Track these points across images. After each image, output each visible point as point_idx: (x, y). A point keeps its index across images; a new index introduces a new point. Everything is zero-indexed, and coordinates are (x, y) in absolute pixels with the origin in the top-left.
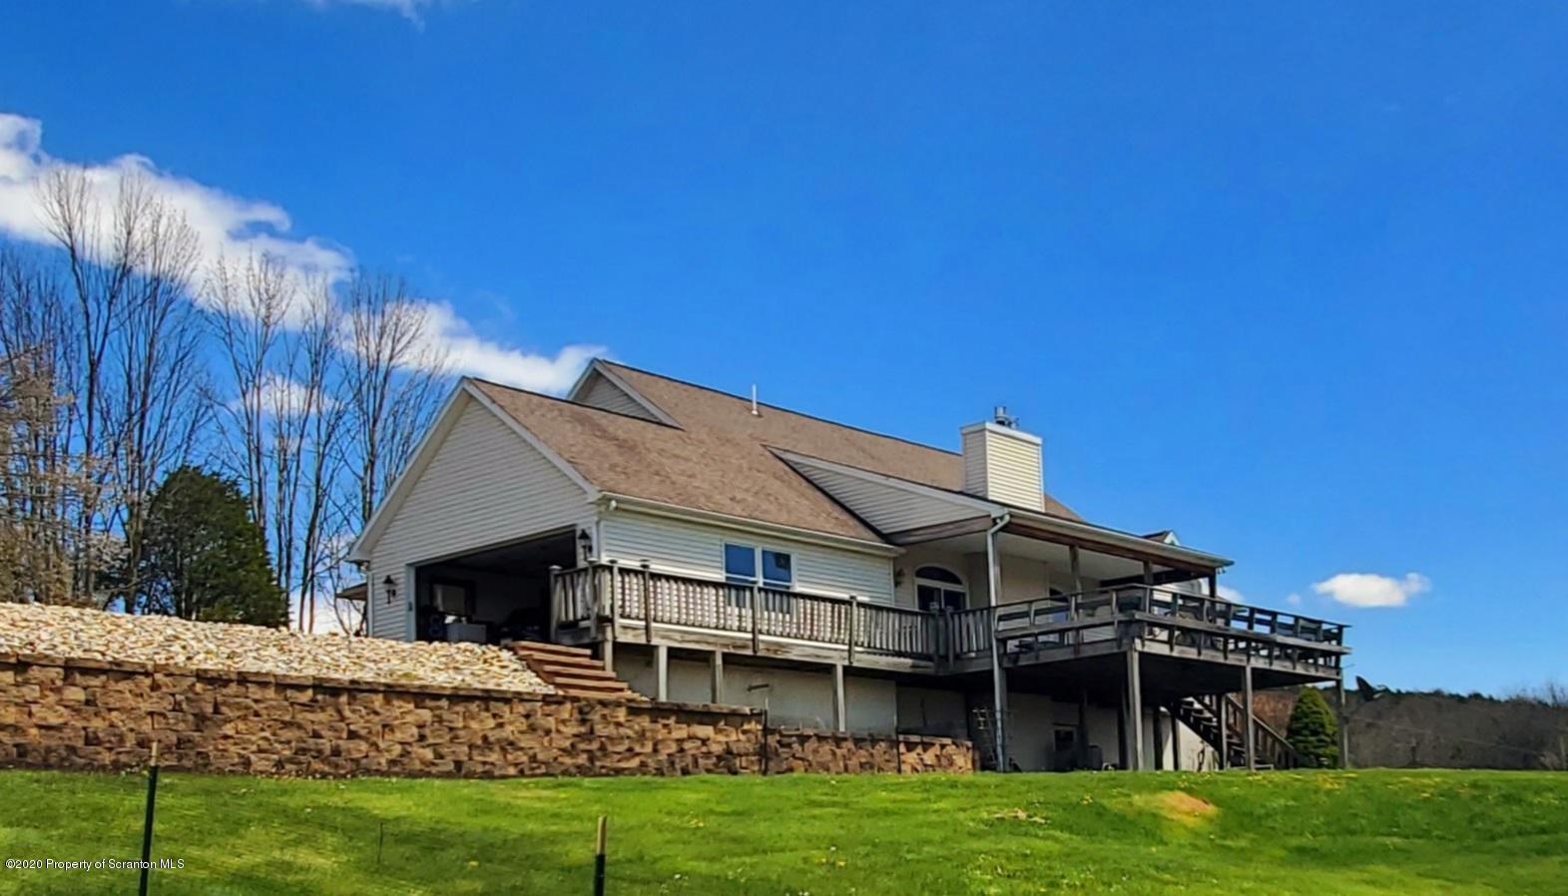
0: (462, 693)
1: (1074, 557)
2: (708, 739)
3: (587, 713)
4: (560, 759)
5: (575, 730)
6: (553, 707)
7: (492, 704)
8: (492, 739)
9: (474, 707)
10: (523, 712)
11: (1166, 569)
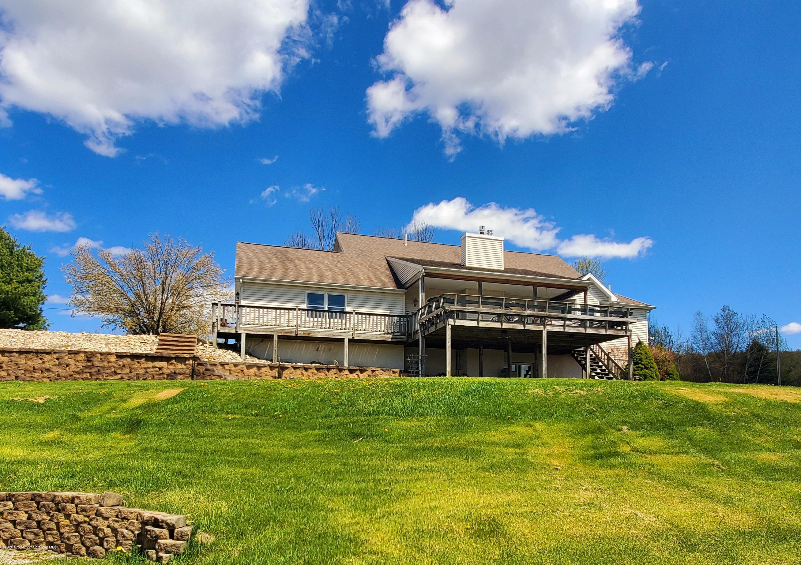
0: (22, 350)
1: (480, 286)
2: (162, 367)
3: (90, 358)
4: (74, 375)
5: (84, 365)
6: (72, 355)
7: (39, 355)
8: (36, 368)
9: (30, 356)
10: (55, 357)
11: (570, 290)
